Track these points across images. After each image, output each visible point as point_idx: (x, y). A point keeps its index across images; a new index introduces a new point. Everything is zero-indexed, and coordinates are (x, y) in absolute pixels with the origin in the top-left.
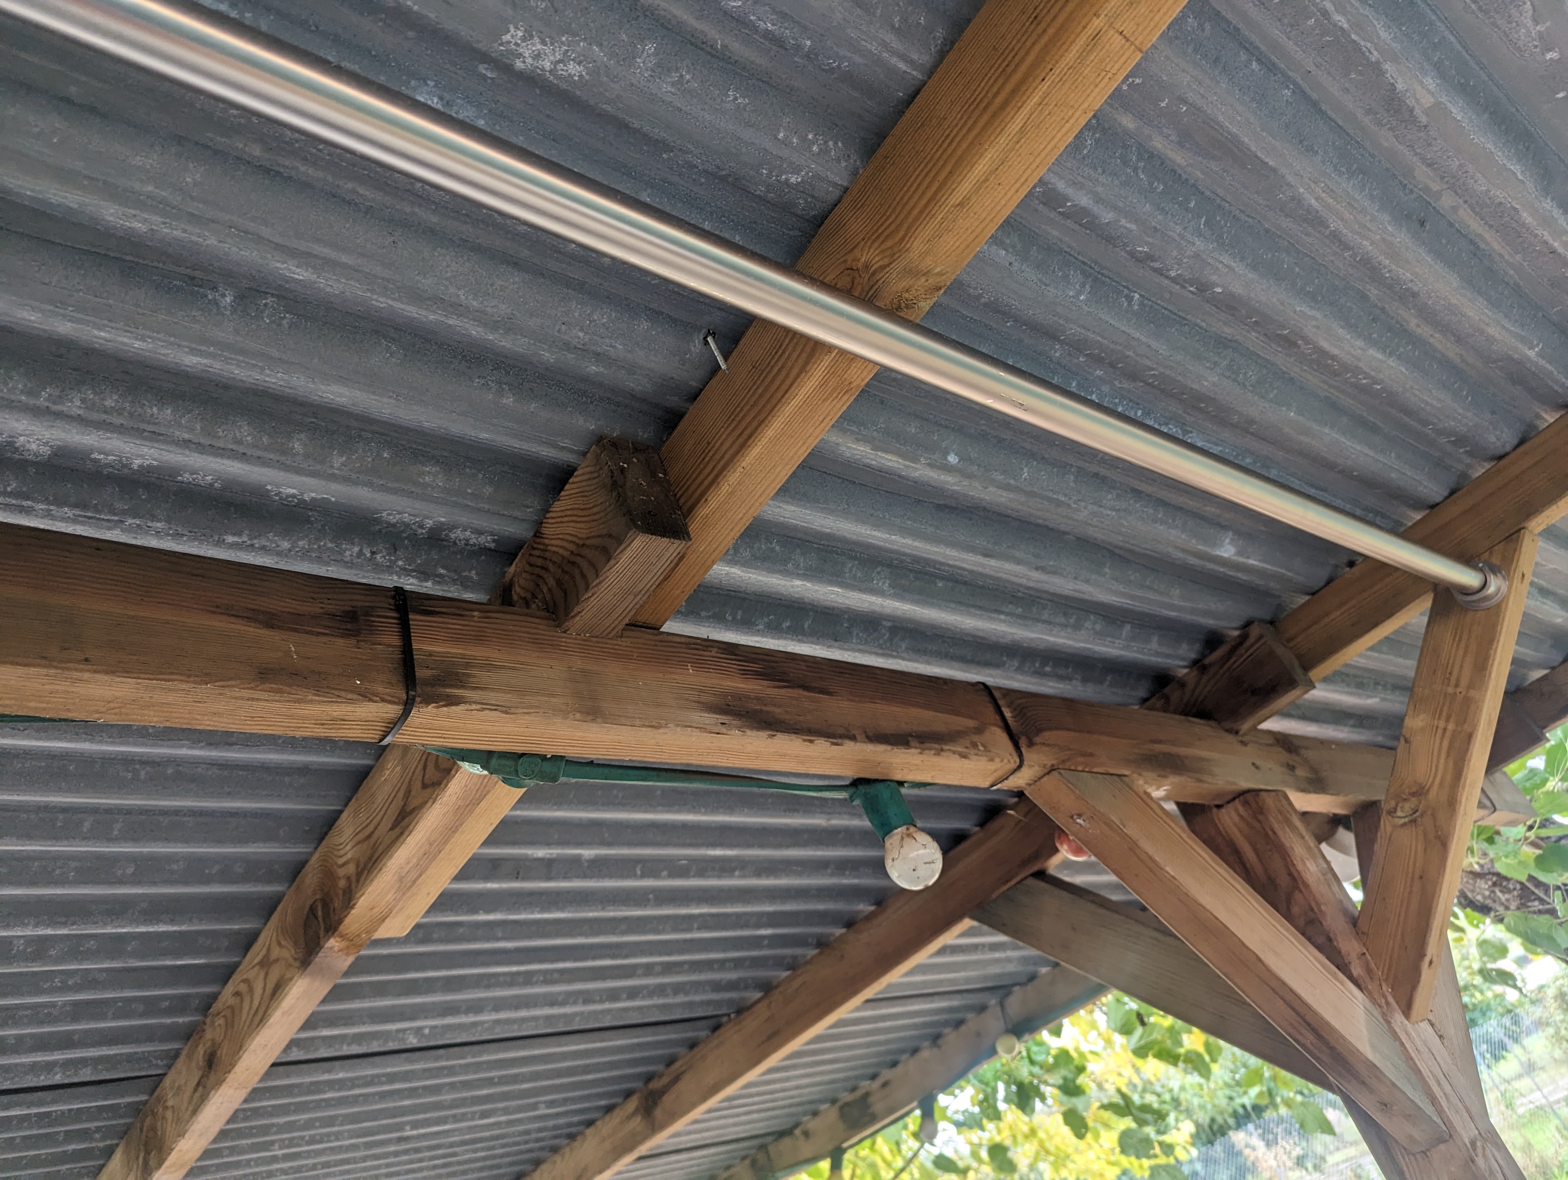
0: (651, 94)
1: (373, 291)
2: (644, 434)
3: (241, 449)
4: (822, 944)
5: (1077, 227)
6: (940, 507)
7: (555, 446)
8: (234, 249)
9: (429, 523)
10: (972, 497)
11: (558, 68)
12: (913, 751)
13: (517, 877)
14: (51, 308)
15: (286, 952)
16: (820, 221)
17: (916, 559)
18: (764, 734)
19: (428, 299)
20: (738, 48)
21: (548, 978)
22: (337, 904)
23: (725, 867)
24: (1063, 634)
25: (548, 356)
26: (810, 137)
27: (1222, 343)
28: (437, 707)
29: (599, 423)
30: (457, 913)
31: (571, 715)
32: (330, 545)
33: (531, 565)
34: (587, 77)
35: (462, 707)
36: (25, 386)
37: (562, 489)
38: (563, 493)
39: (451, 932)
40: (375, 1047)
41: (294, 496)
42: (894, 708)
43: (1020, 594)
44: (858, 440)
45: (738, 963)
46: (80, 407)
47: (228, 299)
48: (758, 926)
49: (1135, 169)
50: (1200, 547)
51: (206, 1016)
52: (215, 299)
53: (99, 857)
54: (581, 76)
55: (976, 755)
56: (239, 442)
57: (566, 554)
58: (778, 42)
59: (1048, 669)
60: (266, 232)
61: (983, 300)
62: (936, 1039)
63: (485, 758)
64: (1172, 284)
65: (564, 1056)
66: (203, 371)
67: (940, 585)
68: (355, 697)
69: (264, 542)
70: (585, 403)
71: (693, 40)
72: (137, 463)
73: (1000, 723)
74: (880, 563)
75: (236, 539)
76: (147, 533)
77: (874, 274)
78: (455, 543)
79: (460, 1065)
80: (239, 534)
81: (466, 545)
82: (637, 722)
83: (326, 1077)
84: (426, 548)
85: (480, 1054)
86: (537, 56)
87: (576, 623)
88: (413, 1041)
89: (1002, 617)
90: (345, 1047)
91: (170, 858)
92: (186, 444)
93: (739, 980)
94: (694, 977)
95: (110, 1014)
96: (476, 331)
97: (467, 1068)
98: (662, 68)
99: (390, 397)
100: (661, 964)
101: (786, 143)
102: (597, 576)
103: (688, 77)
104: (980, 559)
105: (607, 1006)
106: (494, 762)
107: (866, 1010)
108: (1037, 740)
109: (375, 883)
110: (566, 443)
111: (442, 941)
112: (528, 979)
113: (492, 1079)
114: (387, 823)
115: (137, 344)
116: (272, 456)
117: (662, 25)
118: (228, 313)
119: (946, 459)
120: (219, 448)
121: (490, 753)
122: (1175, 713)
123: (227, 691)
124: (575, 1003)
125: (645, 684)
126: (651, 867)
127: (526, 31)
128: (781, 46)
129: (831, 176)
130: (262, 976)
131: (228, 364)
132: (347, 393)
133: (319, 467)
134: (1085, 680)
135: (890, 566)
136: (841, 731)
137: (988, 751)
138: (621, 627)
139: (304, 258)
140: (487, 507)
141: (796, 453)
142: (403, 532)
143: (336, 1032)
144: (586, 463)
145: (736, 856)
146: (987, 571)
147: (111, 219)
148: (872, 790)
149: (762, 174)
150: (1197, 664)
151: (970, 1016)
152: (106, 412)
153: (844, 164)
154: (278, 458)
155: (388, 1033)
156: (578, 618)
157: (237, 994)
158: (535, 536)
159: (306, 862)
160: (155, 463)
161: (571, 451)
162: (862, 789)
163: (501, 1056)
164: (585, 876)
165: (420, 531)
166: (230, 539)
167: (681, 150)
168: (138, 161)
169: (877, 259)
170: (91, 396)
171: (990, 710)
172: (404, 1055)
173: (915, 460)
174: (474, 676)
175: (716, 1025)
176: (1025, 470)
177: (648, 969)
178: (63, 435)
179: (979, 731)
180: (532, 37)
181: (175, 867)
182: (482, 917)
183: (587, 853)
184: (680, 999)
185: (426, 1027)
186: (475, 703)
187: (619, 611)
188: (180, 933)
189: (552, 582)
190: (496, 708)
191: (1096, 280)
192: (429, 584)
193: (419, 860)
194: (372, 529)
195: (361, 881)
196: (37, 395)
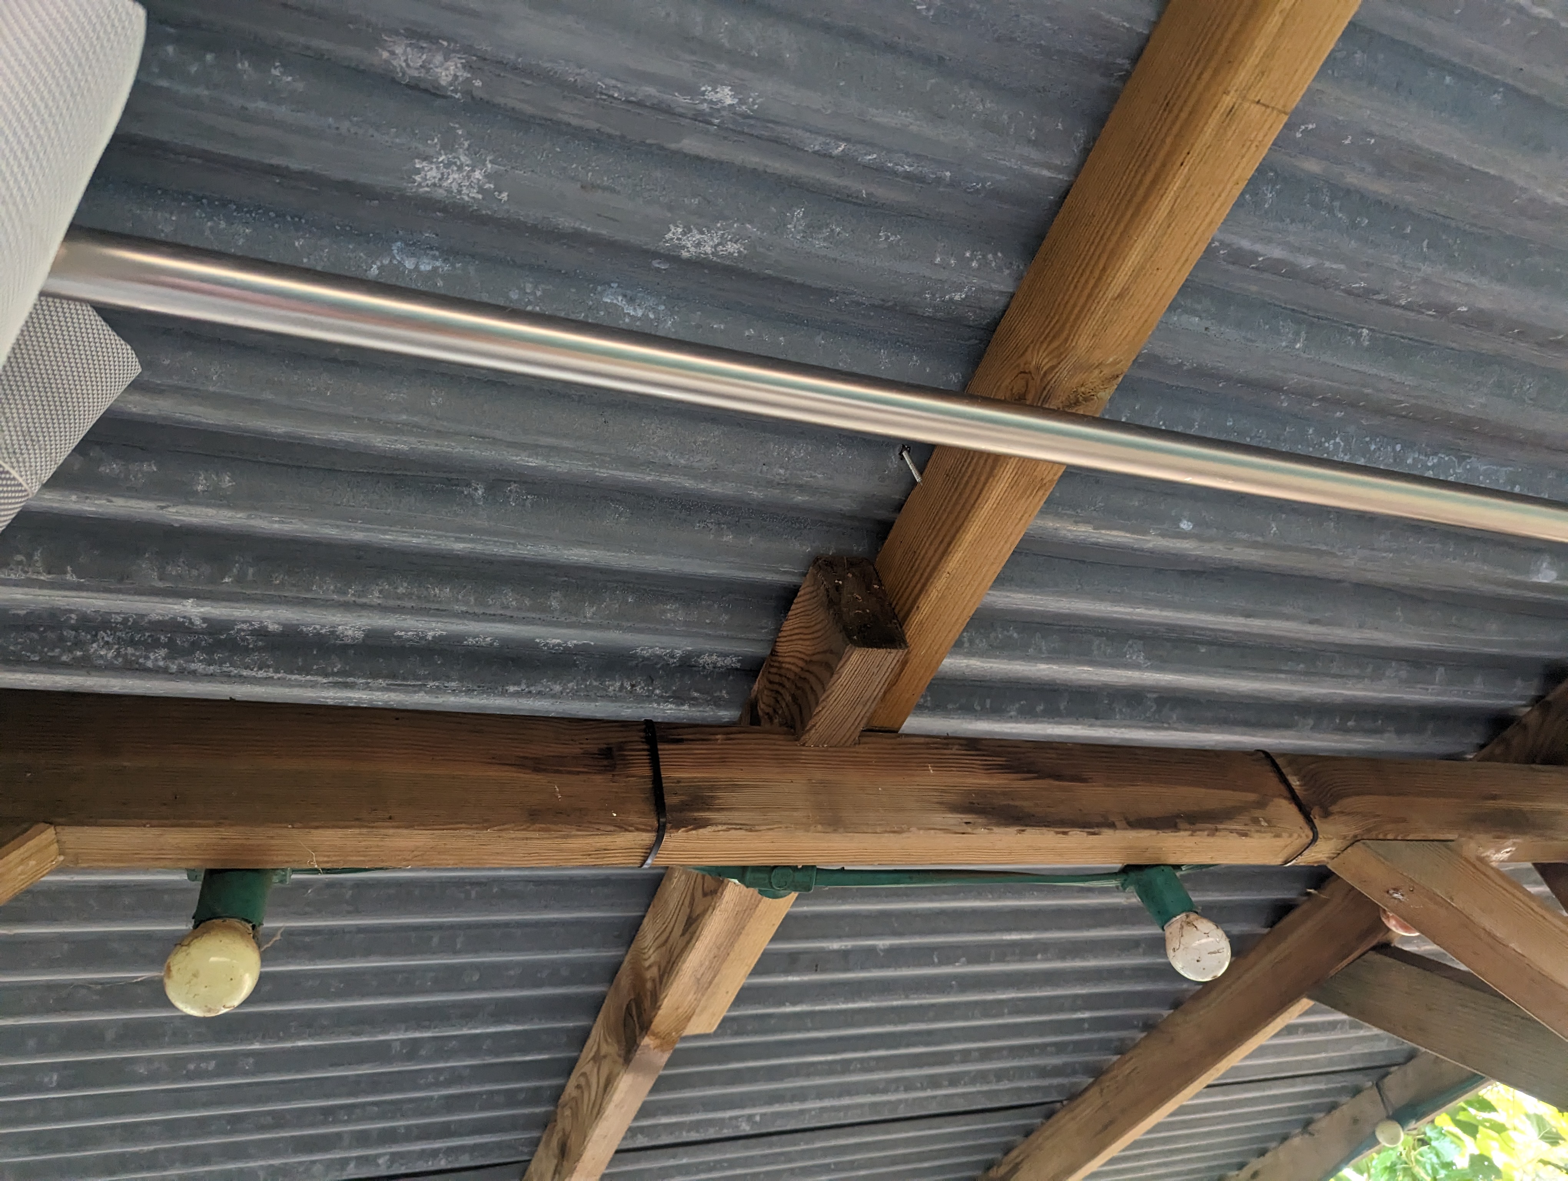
0: (807, 253)
1: (594, 466)
2: (858, 548)
3: (508, 613)
4: (1149, 1026)
5: (1277, 278)
6: (1183, 573)
7: (777, 572)
8: (477, 452)
9: (678, 653)
10: (1220, 559)
11: (718, 249)
12: (1182, 833)
13: (816, 969)
14: (346, 523)
15: (611, 1049)
16: (992, 327)
17: (1171, 628)
18: (1013, 830)
19: (642, 464)
20: (883, 193)
21: (866, 1066)
22: (647, 1004)
23: (1026, 950)
24: (1360, 686)
25: (757, 494)
26: (968, 255)
27: (1482, 361)
28: (687, 831)
29: (814, 545)
30: (766, 1006)
31: (812, 828)
32: (595, 683)
33: (771, 682)
34: (745, 252)
35: (710, 829)
36: (336, 587)
37: (789, 610)
38: (790, 613)
39: (762, 1023)
40: (711, 1134)
41: (559, 645)
42: (1159, 789)
43: (1300, 649)
44: (1076, 522)
45: (1060, 1048)
46: (379, 597)
47: (480, 492)
48: (1075, 1010)
49: (1331, 210)
50: (1509, 577)
51: (557, 1107)
52: (469, 494)
53: (447, 967)
54: (739, 252)
55: (1258, 831)
56: (507, 607)
57: (797, 670)
58: (920, 179)
59: (1350, 724)
60: (498, 434)
61: (1185, 368)
62: (1306, 1125)
63: (741, 873)
64: (1404, 312)
65: (895, 1144)
66: (470, 552)
67: (1203, 650)
68: (612, 828)
69: (539, 688)
70: (799, 529)
71: (838, 196)
72: (430, 635)
73: (1286, 793)
74: (1130, 636)
75: (516, 688)
76: (445, 692)
77: (1045, 373)
78: (704, 667)
79: (796, 1151)
80: (518, 684)
81: (714, 668)
82: (879, 830)
83: (672, 1162)
84: (679, 675)
85: (812, 1141)
86: (698, 245)
87: (812, 736)
88: (746, 1128)
89: (1282, 676)
90: (684, 1133)
91: (506, 966)
92: (464, 615)
93: (1065, 1065)
94: (1015, 1063)
95: (477, 1106)
96: (688, 483)
97: (803, 1155)
98: (813, 228)
99: (624, 552)
100: (979, 1050)
101: (944, 266)
102: (825, 691)
103: (838, 229)
104: (1241, 620)
105: (929, 1093)
106: (749, 876)
107: (1208, 1095)
108: (1334, 808)
109: (675, 985)
110: (786, 568)
111: (755, 1032)
112: (845, 1067)
113: (829, 1165)
114: (678, 931)
115: (415, 540)
116: (534, 615)
117: (808, 190)
118: (481, 503)
119: (1179, 527)
120: (490, 615)
121: (744, 868)
122: (1516, 762)
123: (503, 834)
124: (897, 1090)
125: (884, 789)
126: (948, 954)
127: (684, 227)
128: (923, 182)
129: (995, 286)
130: (595, 1070)
131: (487, 545)
132: (587, 554)
133: (574, 619)
134: (1400, 732)
135: (1140, 638)
136: (1100, 820)
137: (1273, 826)
138: (857, 733)
139: (534, 449)
140: (725, 633)
141: (1000, 552)
142: (656, 664)
143: (673, 1119)
144: (807, 583)
145: (1034, 939)
146: (1255, 631)
147: (380, 445)
148: (1145, 875)
149: (926, 298)
150: (1538, 701)
151: (1344, 1099)
152: (399, 599)
153: (1007, 272)
154: (538, 616)
155: (722, 1120)
156: (813, 731)
157: (578, 1087)
158: (772, 654)
159: (620, 963)
160: (444, 633)
161: (793, 574)
162: (1133, 875)
163: (833, 1143)
164: (882, 966)
165: (671, 661)
166: (512, 689)
167: (844, 293)
168: (392, 397)
169: (1046, 360)
170: (387, 587)
171: (1273, 780)
172: (741, 1142)
173: (1145, 532)
174: (719, 798)
175: (1049, 1111)
176: (1273, 525)
177: (966, 1057)
178: (369, 622)
179: (1261, 804)
180: (690, 231)
181: (512, 973)
182: (789, 1009)
183: (883, 943)
184: (1005, 1085)
185: (756, 1114)
186: (721, 824)
187: (851, 720)
188: (525, 1031)
189: (789, 698)
190: (741, 826)
191: (1311, 324)
192: (686, 707)
193: (711, 963)
194: (630, 664)
195: (664, 981)
196: (345, 593)
